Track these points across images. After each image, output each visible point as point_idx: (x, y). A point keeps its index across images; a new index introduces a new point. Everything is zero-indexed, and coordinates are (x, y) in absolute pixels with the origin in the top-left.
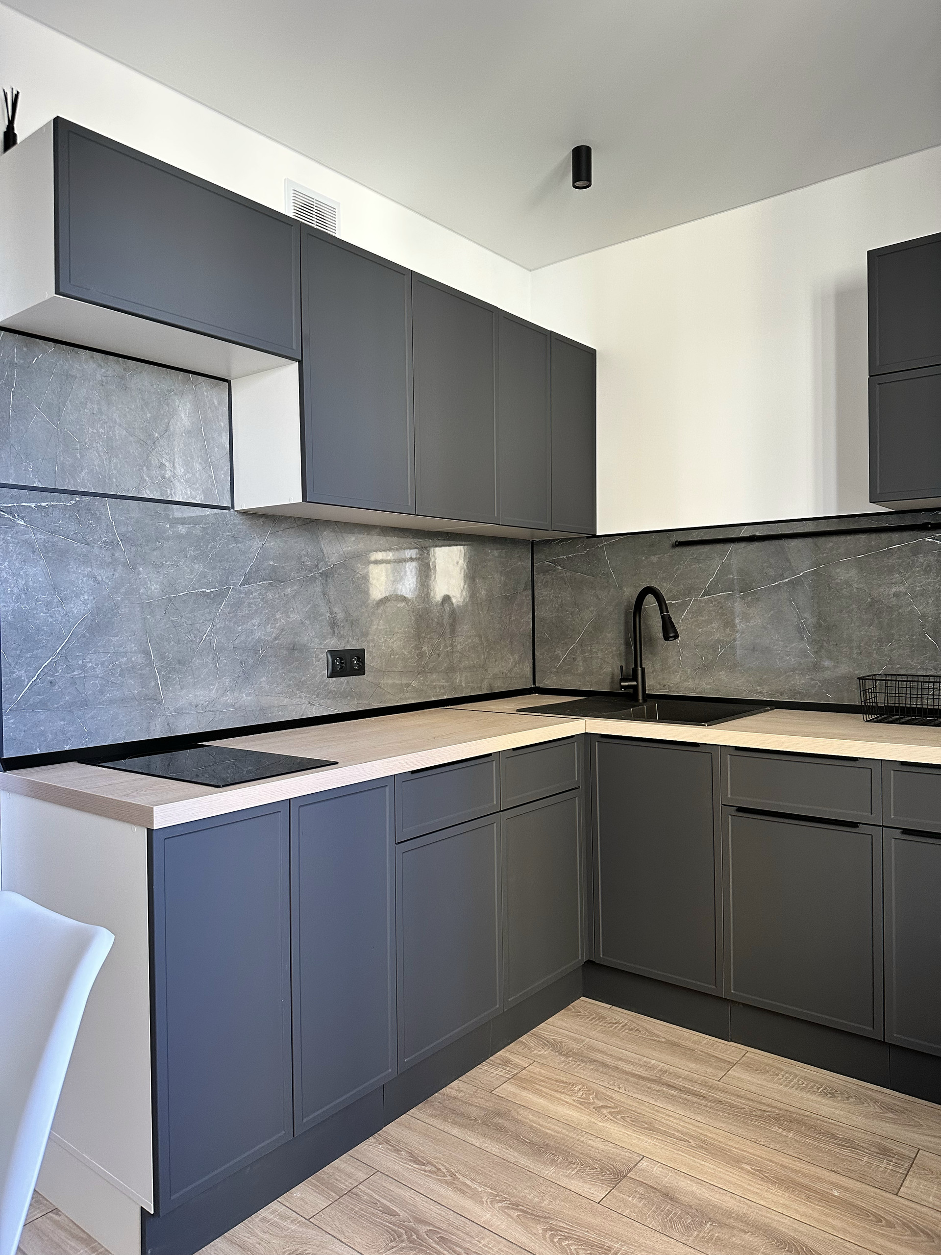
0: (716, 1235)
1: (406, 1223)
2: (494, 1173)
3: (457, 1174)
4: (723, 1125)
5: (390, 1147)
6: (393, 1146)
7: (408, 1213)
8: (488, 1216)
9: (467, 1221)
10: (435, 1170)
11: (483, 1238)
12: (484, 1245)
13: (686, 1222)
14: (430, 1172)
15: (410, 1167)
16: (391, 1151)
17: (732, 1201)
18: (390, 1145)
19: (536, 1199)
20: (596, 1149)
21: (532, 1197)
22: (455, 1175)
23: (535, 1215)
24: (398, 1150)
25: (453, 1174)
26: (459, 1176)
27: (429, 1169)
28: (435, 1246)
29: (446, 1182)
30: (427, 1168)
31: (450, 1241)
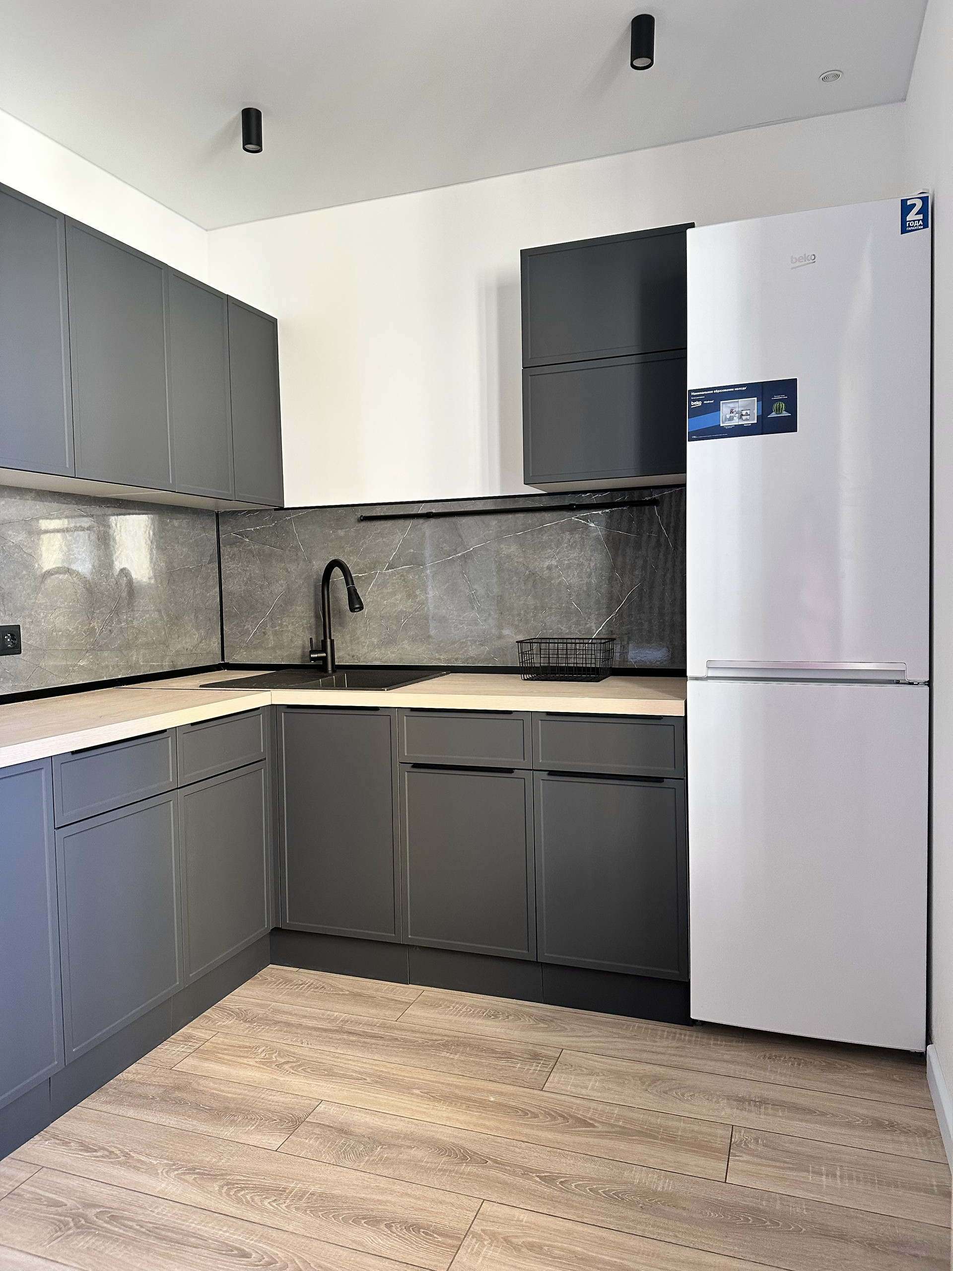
0: (386, 1156)
1: (73, 1211)
2: (171, 1145)
3: (131, 1153)
4: (397, 1059)
5: (58, 1142)
6: (61, 1140)
7: (75, 1201)
8: (163, 1185)
9: (140, 1195)
10: (107, 1153)
11: (156, 1207)
12: (158, 1213)
13: (358, 1150)
14: (102, 1157)
15: (80, 1156)
16: (60, 1145)
17: (402, 1124)
18: (58, 1139)
19: (214, 1160)
20: (276, 1102)
21: (209, 1158)
22: (129, 1154)
23: (212, 1175)
24: (67, 1143)
25: (127, 1154)
26: (133, 1155)
27: (101, 1154)
28: (105, 1225)
29: (120, 1163)
30: (99, 1154)
31: (122, 1218)
